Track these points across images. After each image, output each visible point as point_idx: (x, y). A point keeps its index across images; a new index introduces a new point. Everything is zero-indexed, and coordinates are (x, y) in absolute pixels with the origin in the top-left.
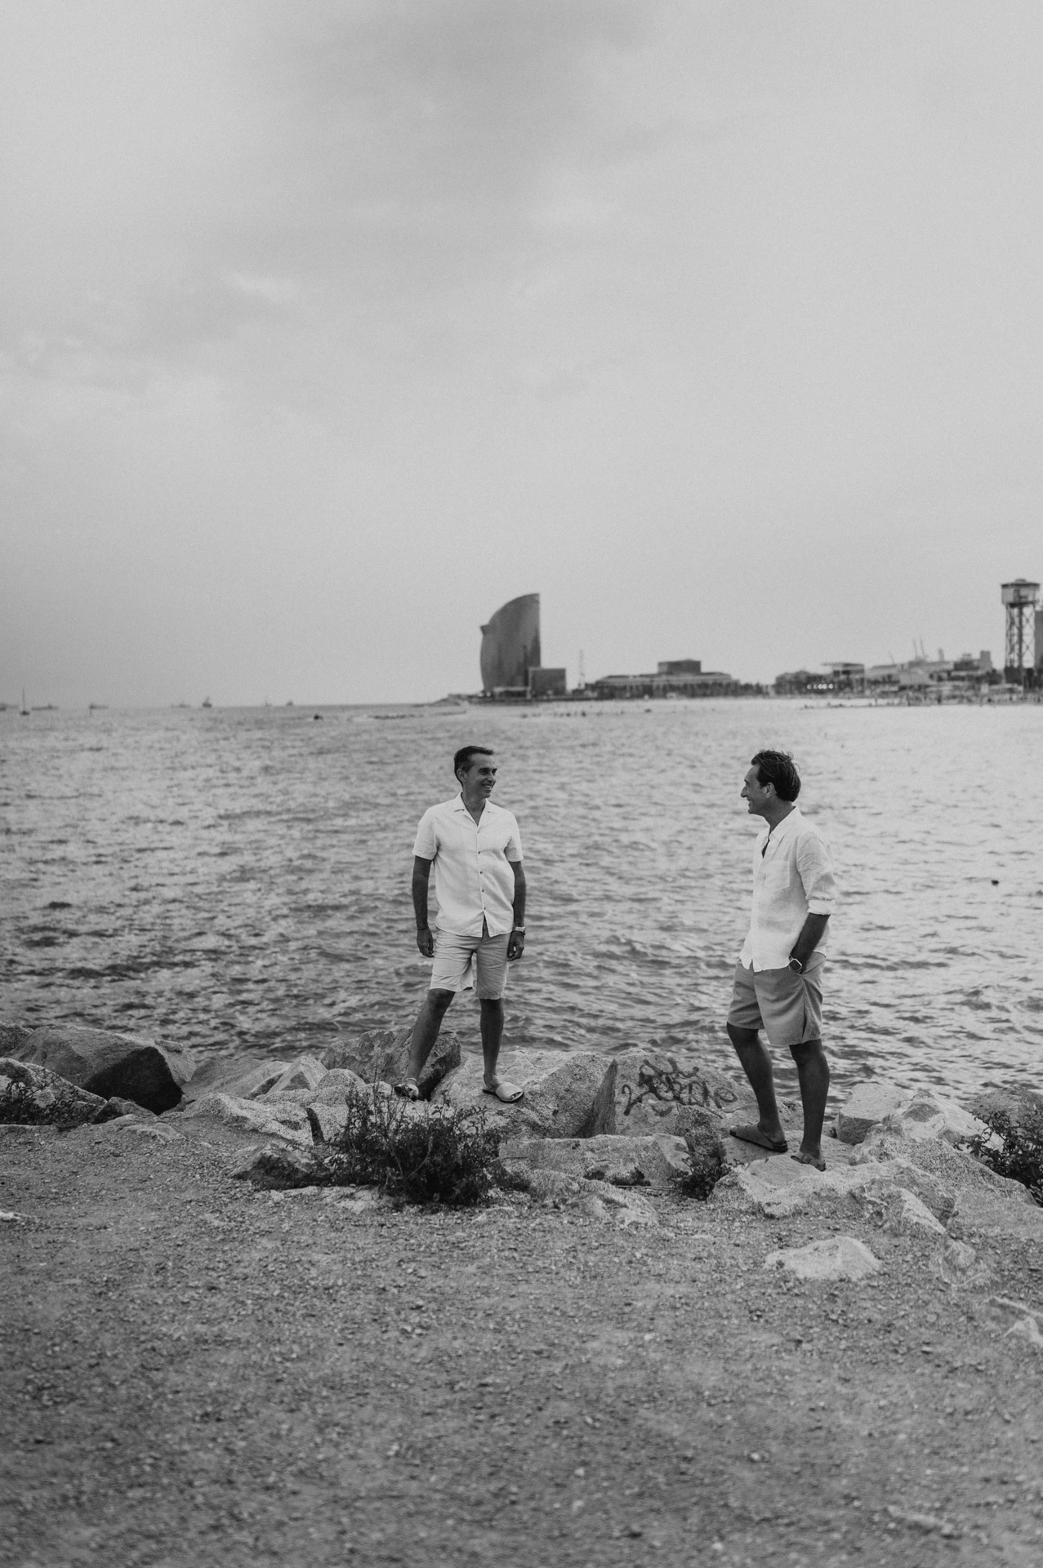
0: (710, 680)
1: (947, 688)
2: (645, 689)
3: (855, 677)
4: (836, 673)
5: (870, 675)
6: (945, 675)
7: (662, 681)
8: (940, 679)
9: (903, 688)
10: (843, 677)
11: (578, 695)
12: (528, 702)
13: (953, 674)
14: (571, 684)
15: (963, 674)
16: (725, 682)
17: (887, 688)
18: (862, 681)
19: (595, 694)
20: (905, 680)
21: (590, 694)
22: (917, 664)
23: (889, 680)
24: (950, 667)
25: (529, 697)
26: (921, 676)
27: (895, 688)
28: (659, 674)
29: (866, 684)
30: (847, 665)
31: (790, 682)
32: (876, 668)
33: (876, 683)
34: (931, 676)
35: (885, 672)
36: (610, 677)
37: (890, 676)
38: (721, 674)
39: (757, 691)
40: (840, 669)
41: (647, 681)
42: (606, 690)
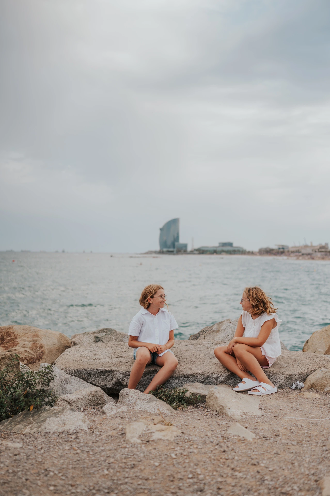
0: (236, 249)
1: (319, 255)
2: (214, 252)
3: (286, 250)
4: (279, 249)
5: (291, 250)
6: (317, 250)
7: (220, 249)
8: (316, 251)
9: (303, 254)
10: (282, 250)
11: (192, 253)
12: (174, 254)
13: (320, 250)
14: (189, 249)
15: (323, 250)
16: (241, 250)
17: (297, 254)
18: (288, 251)
19: (197, 252)
20: (303, 251)
21: (195, 252)
22: (306, 246)
23: (298, 251)
24: (318, 248)
25: (175, 252)
26: (309, 251)
27: (300, 254)
28: (219, 247)
29: (290, 252)
30: (283, 246)
31: (264, 251)
32: (293, 247)
33: (293, 252)
34: (313, 250)
35: (297, 249)
36: (203, 247)
37: (299, 250)
38: (239, 247)
39: (252, 253)
40: (281, 247)
41: (215, 249)
42: (201, 251)
